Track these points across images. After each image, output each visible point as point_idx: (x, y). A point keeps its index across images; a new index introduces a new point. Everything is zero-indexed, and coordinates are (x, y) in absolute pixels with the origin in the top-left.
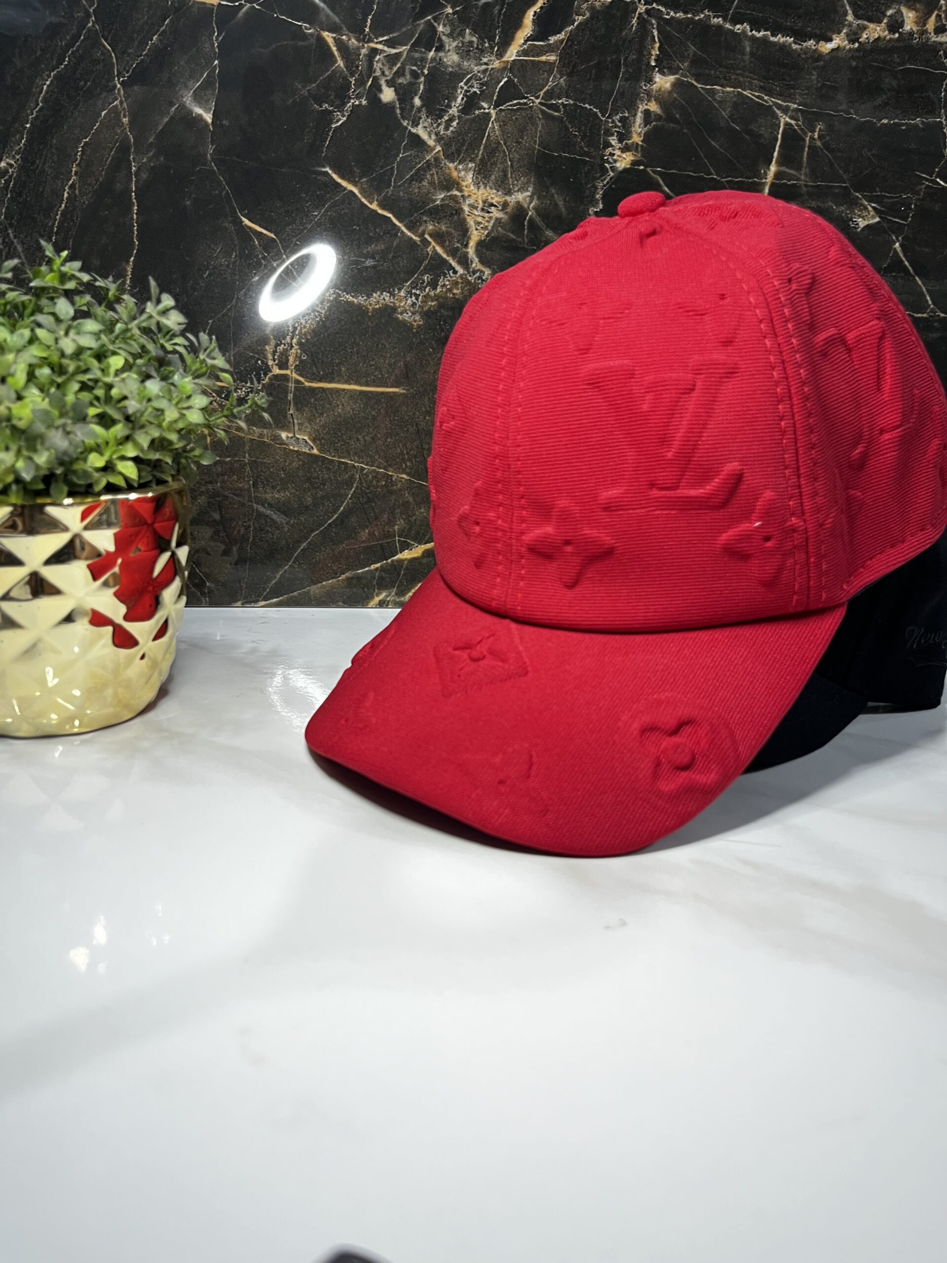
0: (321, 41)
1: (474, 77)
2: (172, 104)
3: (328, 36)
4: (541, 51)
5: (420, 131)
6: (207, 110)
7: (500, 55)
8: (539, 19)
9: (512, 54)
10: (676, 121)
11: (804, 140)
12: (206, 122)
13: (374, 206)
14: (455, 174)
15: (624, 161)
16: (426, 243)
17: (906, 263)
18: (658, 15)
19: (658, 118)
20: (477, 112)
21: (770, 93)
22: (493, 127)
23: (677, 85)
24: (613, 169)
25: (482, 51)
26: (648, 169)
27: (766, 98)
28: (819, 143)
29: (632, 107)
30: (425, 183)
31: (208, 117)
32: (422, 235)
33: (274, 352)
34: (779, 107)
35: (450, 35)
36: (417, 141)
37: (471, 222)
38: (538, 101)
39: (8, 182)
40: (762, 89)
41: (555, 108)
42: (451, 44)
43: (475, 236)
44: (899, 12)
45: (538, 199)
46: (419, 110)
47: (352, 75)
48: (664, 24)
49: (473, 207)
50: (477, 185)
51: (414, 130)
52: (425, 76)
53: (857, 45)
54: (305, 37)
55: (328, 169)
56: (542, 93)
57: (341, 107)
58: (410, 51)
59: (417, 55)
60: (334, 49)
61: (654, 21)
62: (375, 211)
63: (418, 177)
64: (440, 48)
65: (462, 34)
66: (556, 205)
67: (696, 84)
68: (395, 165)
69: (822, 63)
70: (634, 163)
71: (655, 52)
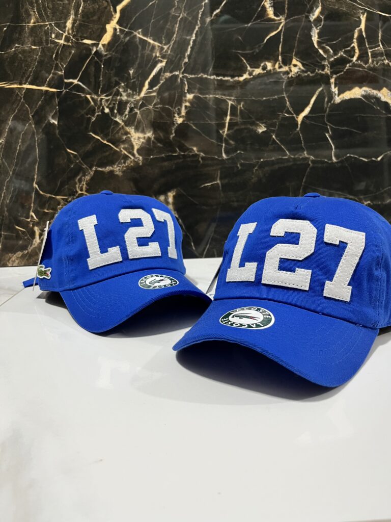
0: (86, 98)
1: (132, 102)
2: (46, 120)
3: (88, 96)
4: (151, 92)
5: (117, 119)
6: (55, 120)
7: (139, 95)
8: (150, 83)
9: (142, 94)
10: (195, 108)
11: (237, 108)
12: (55, 124)
13: (105, 142)
14: (128, 130)
15: (180, 121)
16: (121, 151)
17: (278, 142)
18: (186, 77)
19: (189, 107)
20: (134, 112)
21: (225, 95)
22: (139, 116)
23: (195, 97)
24: (177, 123)
25: (133, 95)
26: (188, 123)
27: (223, 97)
28: (242, 108)
29: (181, 105)
30: (120, 134)
31: (56, 123)
32: (120, 149)
33: (79, 187)
34: (228, 99)
35: (124, 91)
36: (116, 122)
37: (134, 143)
38: (151, 107)
39: (2, 146)
40: (222, 94)
41: (157, 108)
42: (124, 94)
43: (136, 148)
44: (265, 64)
45: (155, 134)
46: (116, 113)
47: (96, 106)
48: (188, 79)
49: (134, 139)
50: (135, 132)
51: (115, 119)
52: (118, 104)
53: (252, 77)
54: (81, 97)
55: (91, 133)
56: (153, 104)
57: (93, 116)
58: (112, 97)
59: (114, 98)
60: (90, 100)
61: (185, 79)
62: (105, 144)
63: (118, 132)
64: (121, 95)
65: (127, 91)
66: (160, 136)
67: (200, 96)
68: (111, 130)
69: (240, 84)
70: (183, 121)
71: (186, 88)
